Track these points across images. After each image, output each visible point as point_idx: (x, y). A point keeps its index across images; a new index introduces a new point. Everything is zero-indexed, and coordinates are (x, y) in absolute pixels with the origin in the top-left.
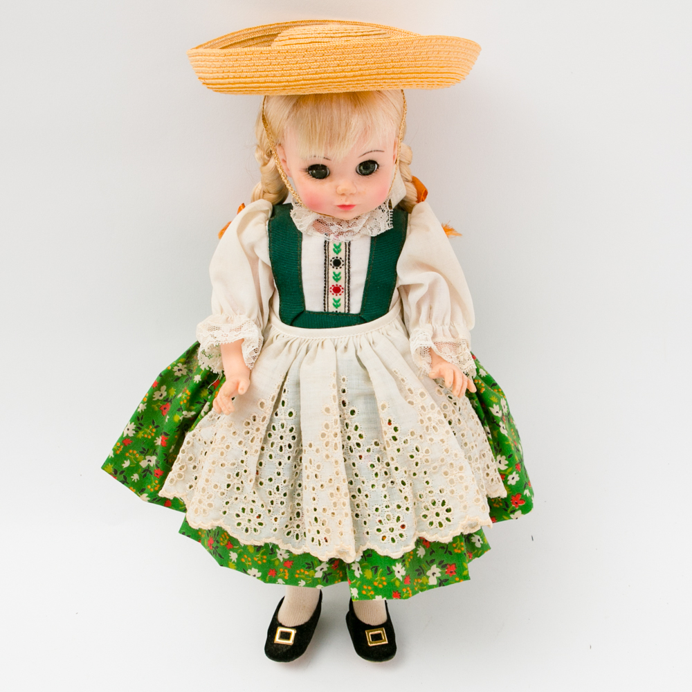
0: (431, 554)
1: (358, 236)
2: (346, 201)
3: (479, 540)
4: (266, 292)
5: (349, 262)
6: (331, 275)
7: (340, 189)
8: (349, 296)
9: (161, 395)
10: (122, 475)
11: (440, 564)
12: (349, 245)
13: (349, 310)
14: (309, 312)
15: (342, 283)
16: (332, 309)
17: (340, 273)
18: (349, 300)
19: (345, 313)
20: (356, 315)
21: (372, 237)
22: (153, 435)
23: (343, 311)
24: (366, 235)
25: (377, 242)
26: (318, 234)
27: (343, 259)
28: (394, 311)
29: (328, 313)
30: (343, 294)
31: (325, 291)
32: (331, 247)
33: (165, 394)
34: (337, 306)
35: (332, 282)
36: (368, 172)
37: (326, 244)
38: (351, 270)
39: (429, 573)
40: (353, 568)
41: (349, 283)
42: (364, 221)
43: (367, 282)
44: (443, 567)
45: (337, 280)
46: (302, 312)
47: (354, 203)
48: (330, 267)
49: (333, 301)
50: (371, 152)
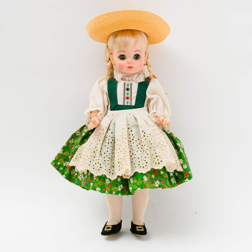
0: (156, 177)
1: (134, 82)
2: (130, 65)
3: (173, 181)
5: (131, 89)
6: (126, 93)
7: (128, 62)
8: (131, 100)
9: (72, 142)
10: (57, 167)
11: (159, 180)
12: (132, 84)
13: (131, 104)
14: (119, 105)
15: (129, 96)
16: (126, 104)
17: (129, 93)
18: (131, 101)
19: (130, 105)
20: (133, 106)
21: (139, 83)
22: (68, 154)
23: (129, 105)
24: (137, 82)
25: (140, 84)
26: (122, 81)
27: (130, 88)
29: (125, 105)
30: (129, 99)
31: (124, 98)
32: (126, 85)
33: (73, 142)
34: (127, 103)
35: (126, 96)
36: (137, 59)
37: (125, 84)
38: (132, 92)
39: (156, 183)
40: (130, 180)
41: (131, 96)
42: (136, 76)
43: (137, 95)
44: (160, 181)
45: (128, 95)
46: (117, 105)
47: (133, 66)
48: (126, 91)
49: (126, 102)
50: (137, 51)
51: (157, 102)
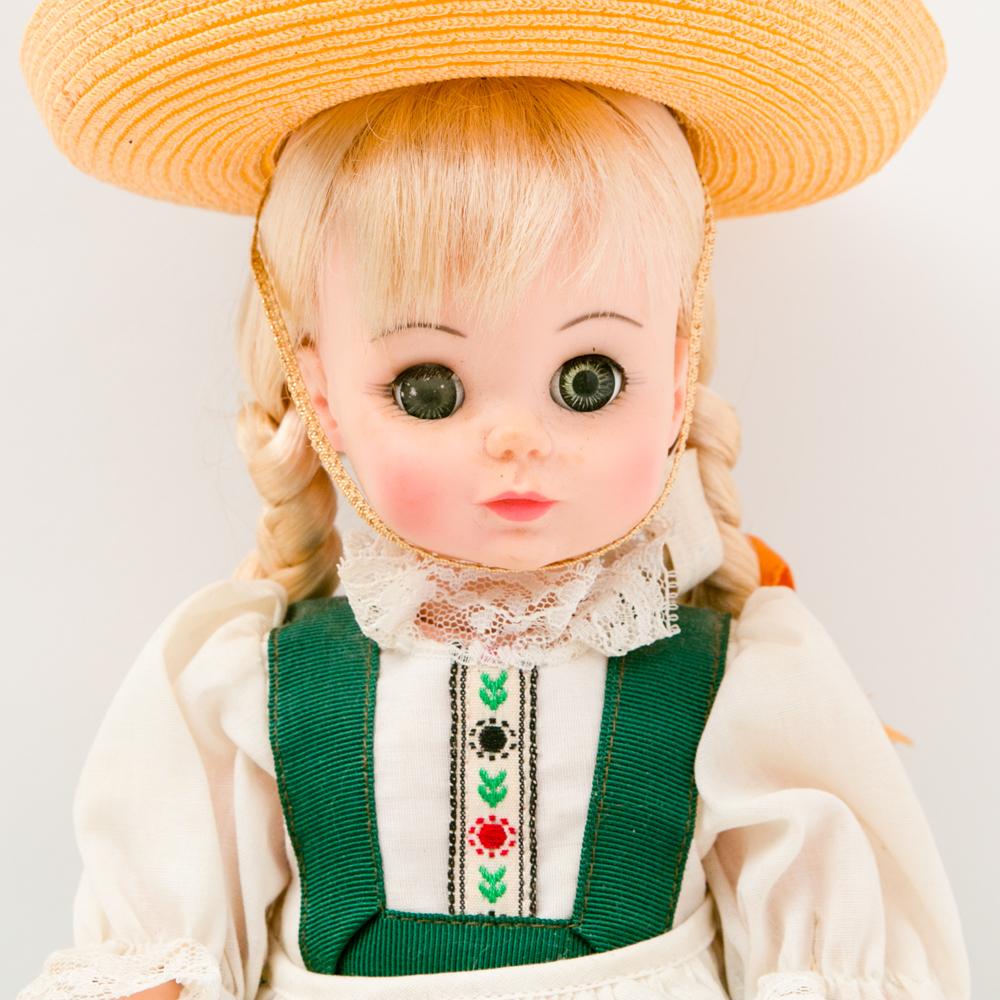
1: (562, 652)
2: (517, 481)
4: (261, 880)
5: (533, 738)
6: (473, 782)
7: (497, 442)
8: (533, 859)
12: (534, 679)
13: (533, 909)
14: (399, 915)
15: (508, 811)
16: (475, 905)
17: (502, 776)
18: (534, 873)
19: (518, 921)
20: (560, 924)
21: (613, 663)
23: (513, 912)
24: (590, 651)
25: (626, 670)
26: (432, 644)
27: (514, 725)
28: (688, 930)
29: (464, 919)
30: (514, 851)
31: (452, 838)
32: (474, 685)
34: (492, 896)
35: (477, 809)
36: (591, 400)
37: (458, 675)
38: (541, 765)
41: (533, 812)
42: (580, 589)
43: (594, 803)
45: (493, 799)
46: (374, 918)
47: (547, 491)
48: (471, 755)
49: (479, 878)
50: (595, 315)
51: (813, 865)
